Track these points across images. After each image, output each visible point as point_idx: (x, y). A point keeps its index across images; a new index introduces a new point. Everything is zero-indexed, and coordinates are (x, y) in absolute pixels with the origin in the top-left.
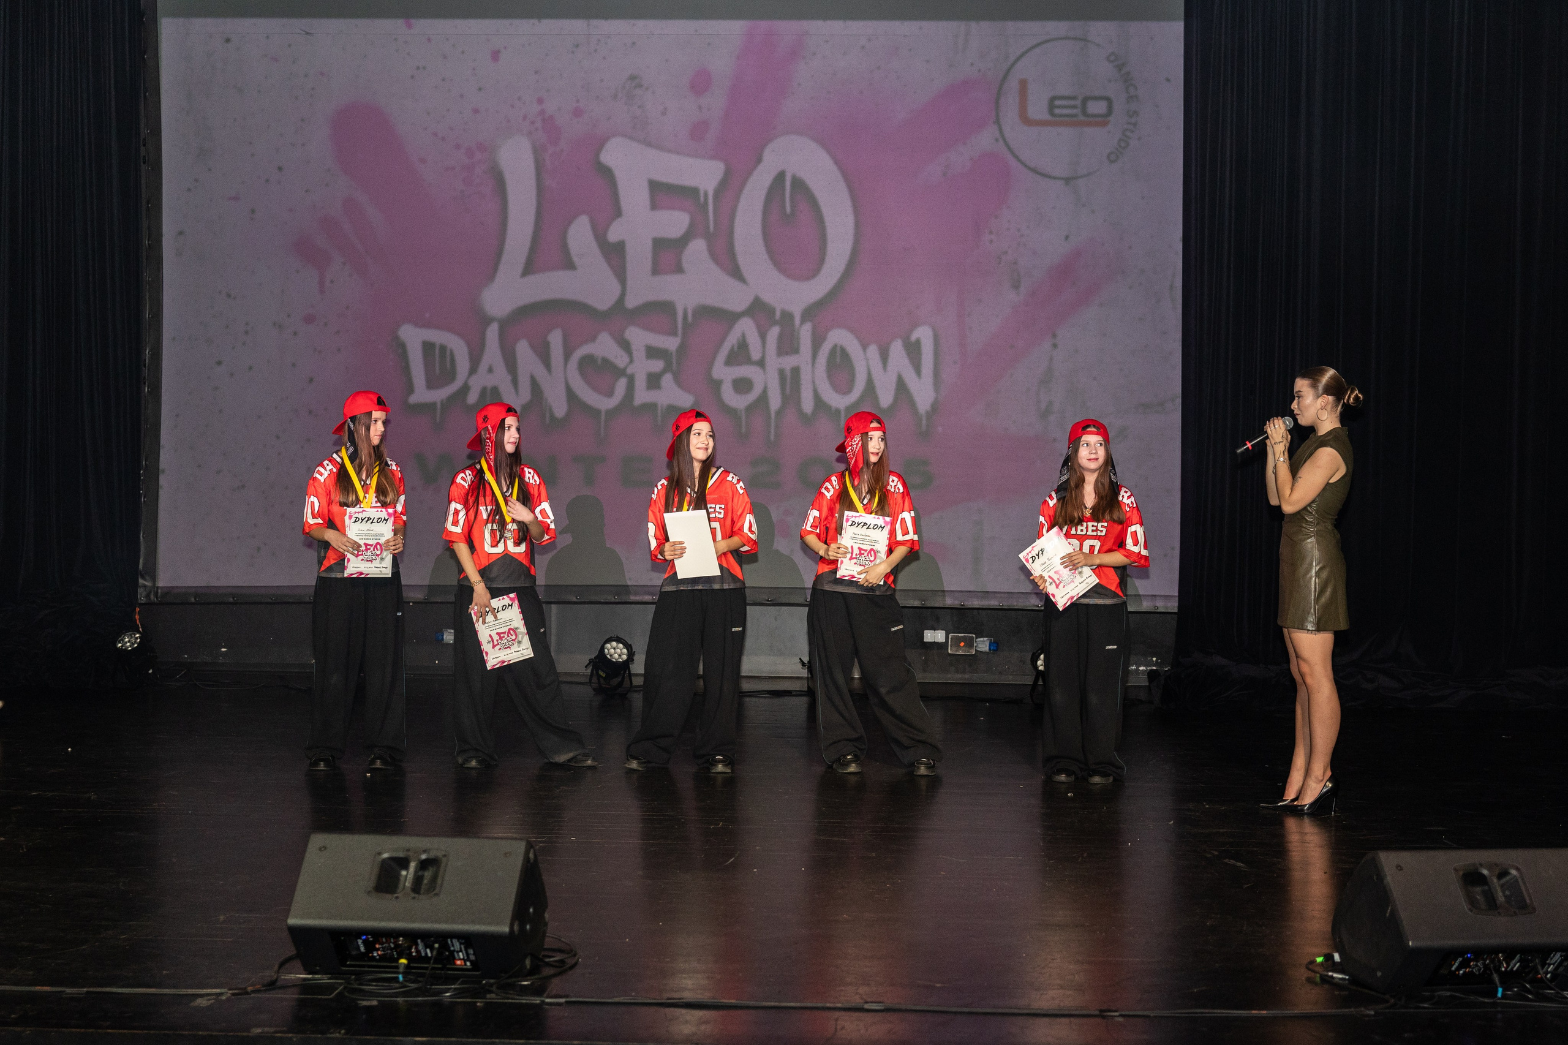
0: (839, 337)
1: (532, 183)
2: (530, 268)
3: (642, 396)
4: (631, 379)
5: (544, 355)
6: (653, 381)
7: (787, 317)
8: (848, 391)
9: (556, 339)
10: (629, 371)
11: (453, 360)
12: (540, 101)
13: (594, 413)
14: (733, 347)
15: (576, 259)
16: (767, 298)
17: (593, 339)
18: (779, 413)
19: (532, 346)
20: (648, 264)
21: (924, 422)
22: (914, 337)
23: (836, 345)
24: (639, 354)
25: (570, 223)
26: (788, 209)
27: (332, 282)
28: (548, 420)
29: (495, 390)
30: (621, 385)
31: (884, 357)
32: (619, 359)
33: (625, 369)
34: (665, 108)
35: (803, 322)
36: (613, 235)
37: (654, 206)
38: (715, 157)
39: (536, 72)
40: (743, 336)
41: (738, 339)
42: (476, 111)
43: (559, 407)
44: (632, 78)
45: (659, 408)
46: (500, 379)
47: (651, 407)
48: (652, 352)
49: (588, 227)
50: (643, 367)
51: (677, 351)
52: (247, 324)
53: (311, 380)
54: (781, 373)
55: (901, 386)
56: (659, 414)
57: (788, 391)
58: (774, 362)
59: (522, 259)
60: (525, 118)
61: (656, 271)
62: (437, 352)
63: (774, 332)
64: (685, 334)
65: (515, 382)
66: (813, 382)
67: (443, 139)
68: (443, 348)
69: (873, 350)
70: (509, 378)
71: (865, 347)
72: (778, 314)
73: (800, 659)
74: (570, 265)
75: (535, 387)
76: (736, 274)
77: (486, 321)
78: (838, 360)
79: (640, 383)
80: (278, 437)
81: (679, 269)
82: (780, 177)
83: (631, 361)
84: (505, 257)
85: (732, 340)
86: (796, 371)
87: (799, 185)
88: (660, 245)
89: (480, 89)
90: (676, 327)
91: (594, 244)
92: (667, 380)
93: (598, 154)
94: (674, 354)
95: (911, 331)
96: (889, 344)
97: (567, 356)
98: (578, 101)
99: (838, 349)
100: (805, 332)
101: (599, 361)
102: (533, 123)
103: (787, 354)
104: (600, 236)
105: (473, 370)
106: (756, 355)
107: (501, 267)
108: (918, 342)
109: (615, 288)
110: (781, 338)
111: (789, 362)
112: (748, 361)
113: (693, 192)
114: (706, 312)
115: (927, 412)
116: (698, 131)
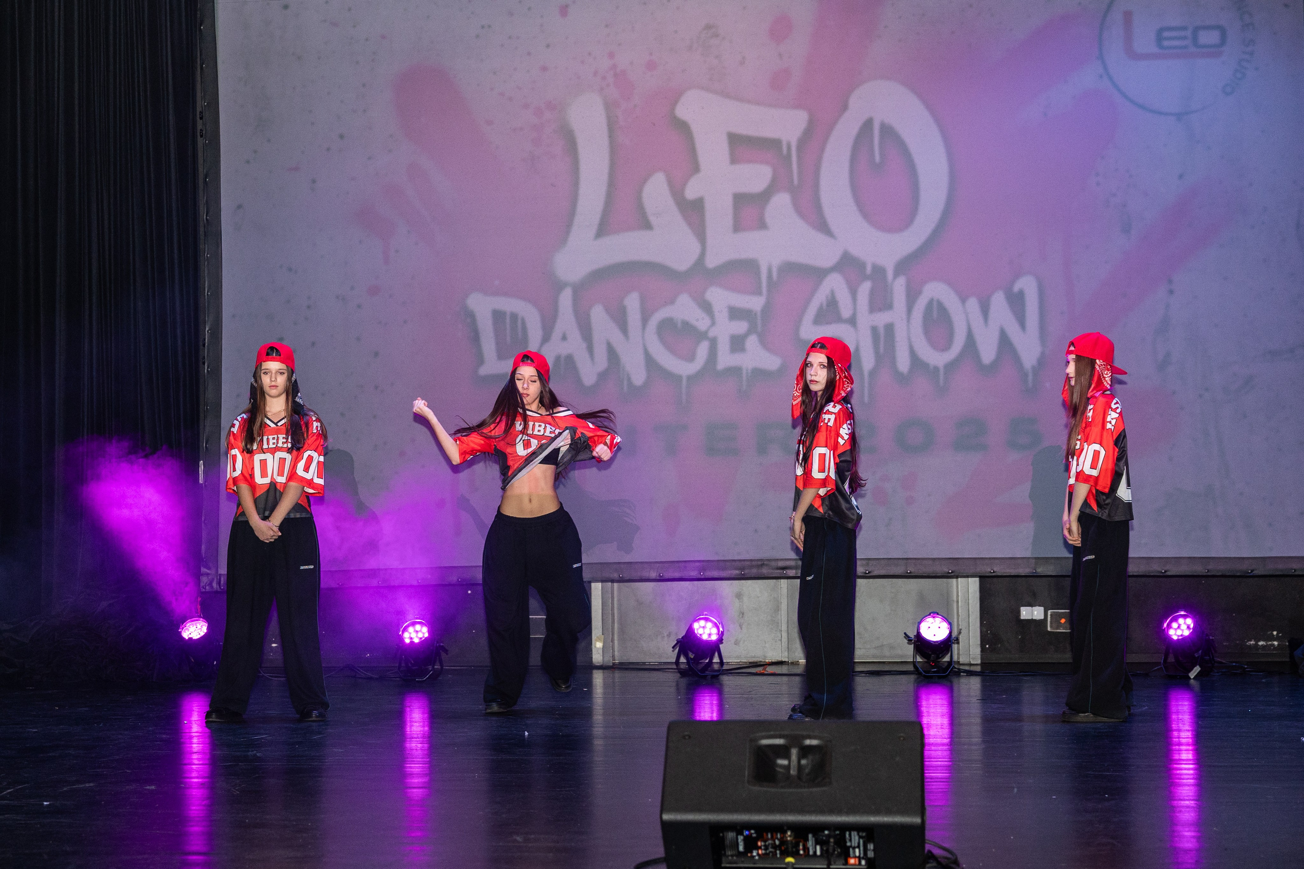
0: (935, 290)
1: (605, 141)
2: (603, 229)
3: (725, 359)
4: (713, 342)
5: (620, 319)
6: (737, 343)
7: (879, 271)
8: (946, 347)
9: (632, 302)
10: (711, 334)
11: (524, 328)
12: (611, 55)
13: (676, 379)
14: (821, 305)
15: (652, 219)
16: (855, 251)
17: (672, 302)
18: (873, 373)
19: (607, 310)
20: (729, 221)
21: (1030, 378)
22: (1016, 288)
23: (932, 299)
24: (722, 315)
25: (645, 181)
26: (877, 158)
27: (397, 251)
28: (625, 388)
29: (570, 359)
30: (703, 350)
31: (985, 310)
32: (701, 321)
33: (706, 332)
34: (744, 58)
35: (897, 274)
36: (691, 193)
37: (734, 160)
38: (798, 106)
39: (607, 26)
40: (832, 293)
41: (827, 297)
42: (544, 69)
43: (639, 377)
44: (708, 27)
45: (744, 372)
46: (575, 346)
47: (735, 371)
48: (735, 313)
49: (665, 186)
50: (725, 329)
51: (762, 311)
52: (309, 298)
53: (376, 354)
54: (874, 330)
55: (1005, 341)
56: (744, 378)
57: (882, 350)
58: (866, 320)
59: (596, 219)
60: (595, 73)
61: (738, 227)
62: (508, 320)
63: (865, 287)
64: (769, 291)
65: (590, 349)
66: (909, 339)
67: (510, 99)
68: (514, 317)
69: (973, 304)
70: (584, 345)
71: (963, 300)
72: (869, 269)
73: (905, 633)
74: (648, 226)
75: (612, 353)
76: (823, 227)
77: (559, 286)
78: (935, 314)
79: (723, 346)
80: (342, 414)
81: (762, 225)
82: (868, 125)
83: (713, 323)
84: (578, 220)
85: (820, 298)
86: (890, 328)
87: (887, 131)
88: (740, 200)
89: (548, 46)
90: (760, 287)
91: (670, 202)
92: (752, 342)
93: (673, 109)
94: (759, 314)
95: (1013, 282)
96: (989, 298)
97: (645, 321)
98: (651, 54)
99: (935, 303)
100: (899, 286)
101: (679, 325)
102: (604, 78)
103: (880, 310)
104: (677, 194)
105: (546, 338)
106: (846, 313)
107: (575, 229)
108: (1021, 294)
109: (695, 248)
110: (872, 293)
111: (881, 319)
112: (839, 319)
113: (775, 144)
114: (791, 269)
115: (1033, 368)
116: (779, 80)
